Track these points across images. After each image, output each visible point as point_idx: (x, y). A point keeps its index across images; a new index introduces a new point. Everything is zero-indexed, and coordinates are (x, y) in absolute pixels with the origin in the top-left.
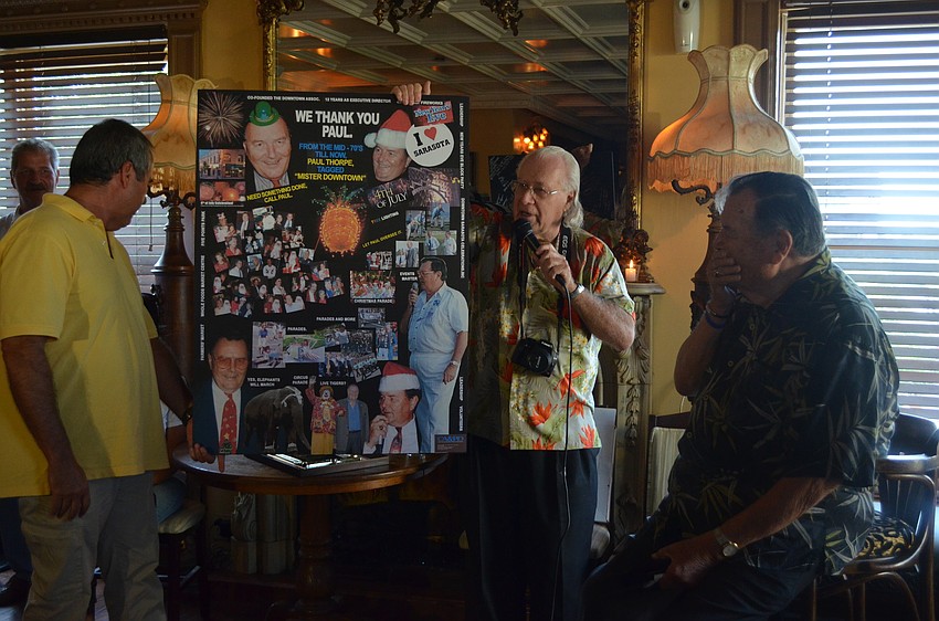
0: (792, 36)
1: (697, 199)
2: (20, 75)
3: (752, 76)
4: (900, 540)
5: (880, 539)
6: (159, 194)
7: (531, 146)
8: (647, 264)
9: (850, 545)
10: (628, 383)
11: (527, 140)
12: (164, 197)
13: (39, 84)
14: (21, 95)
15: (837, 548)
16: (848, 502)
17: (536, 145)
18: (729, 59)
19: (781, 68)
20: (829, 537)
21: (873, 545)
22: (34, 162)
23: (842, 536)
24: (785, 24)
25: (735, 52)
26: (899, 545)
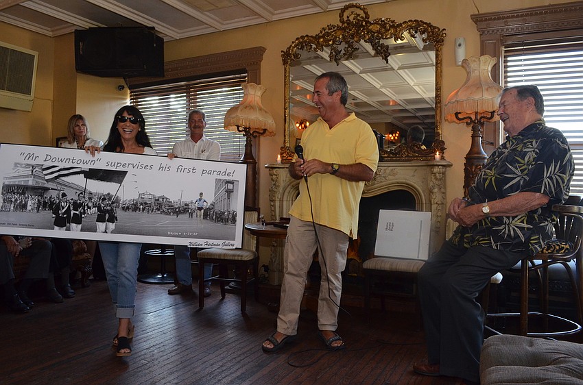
0: (506, 57)
1: (467, 123)
2: (192, 92)
3: (490, 69)
4: (568, 247)
5: (558, 245)
6: (243, 131)
7: (392, 138)
8: (444, 155)
9: (542, 243)
10: (436, 203)
11: (391, 136)
12: (244, 133)
13: (199, 98)
14: (192, 99)
15: (536, 244)
16: (543, 224)
17: (394, 138)
18: (480, 61)
19: (502, 65)
20: (532, 238)
21: (555, 248)
22: (196, 118)
23: (539, 239)
24: (503, 57)
25: (483, 58)
26: (567, 249)
